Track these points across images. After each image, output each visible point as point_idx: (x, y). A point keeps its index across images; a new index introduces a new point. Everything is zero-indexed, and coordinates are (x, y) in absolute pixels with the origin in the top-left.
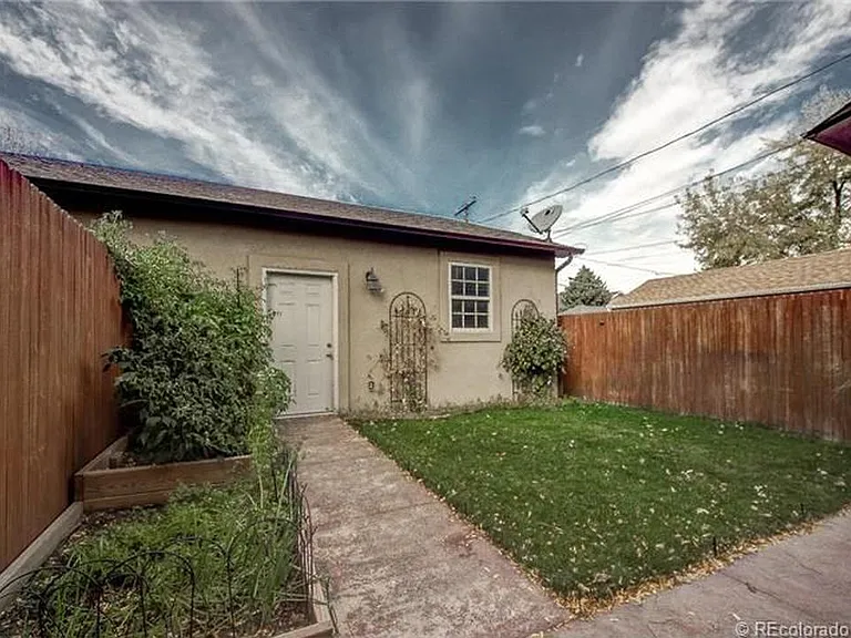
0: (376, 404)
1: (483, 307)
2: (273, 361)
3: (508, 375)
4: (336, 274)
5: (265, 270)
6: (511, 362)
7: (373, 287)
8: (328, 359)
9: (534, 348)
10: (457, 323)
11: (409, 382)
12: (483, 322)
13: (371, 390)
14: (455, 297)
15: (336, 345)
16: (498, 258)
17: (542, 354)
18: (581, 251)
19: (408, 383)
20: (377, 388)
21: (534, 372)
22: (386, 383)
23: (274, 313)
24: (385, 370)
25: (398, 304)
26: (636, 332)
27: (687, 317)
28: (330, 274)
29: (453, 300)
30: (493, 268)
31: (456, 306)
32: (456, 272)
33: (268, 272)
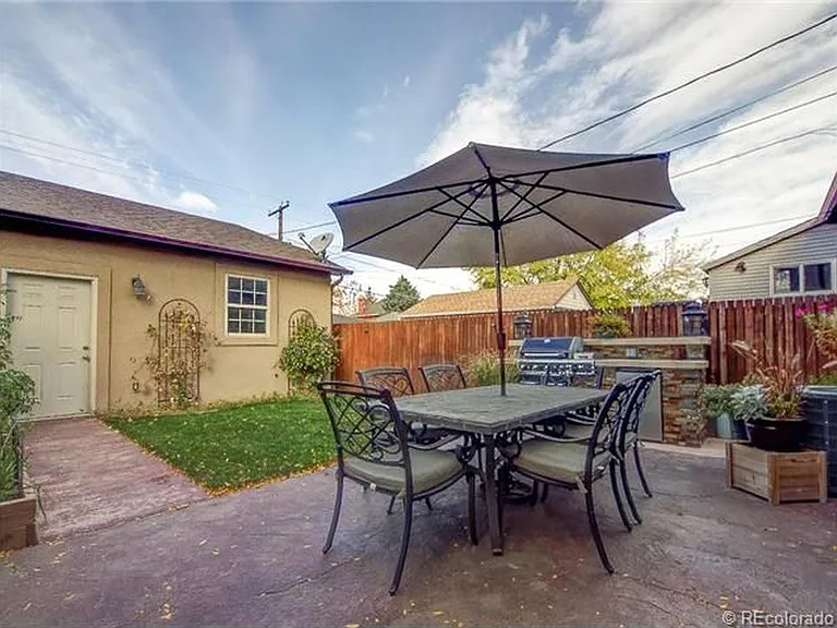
0: (141, 404)
1: (261, 315)
2: (12, 363)
3: (284, 375)
4: (96, 279)
5: (4, 271)
6: (285, 363)
7: (141, 294)
8: (86, 362)
9: (306, 352)
10: (233, 328)
11: (180, 382)
12: (260, 329)
13: (136, 391)
14: (231, 305)
15: (94, 347)
16: (276, 273)
17: (313, 355)
18: (352, 273)
19: (178, 383)
20: (142, 388)
21: (307, 371)
22: (153, 385)
23: (13, 318)
24: (152, 372)
25: (169, 310)
26: (387, 339)
27: (414, 328)
28: (89, 278)
29: (229, 308)
30: (270, 281)
31: (233, 313)
32: (234, 283)
33: (10, 274)
